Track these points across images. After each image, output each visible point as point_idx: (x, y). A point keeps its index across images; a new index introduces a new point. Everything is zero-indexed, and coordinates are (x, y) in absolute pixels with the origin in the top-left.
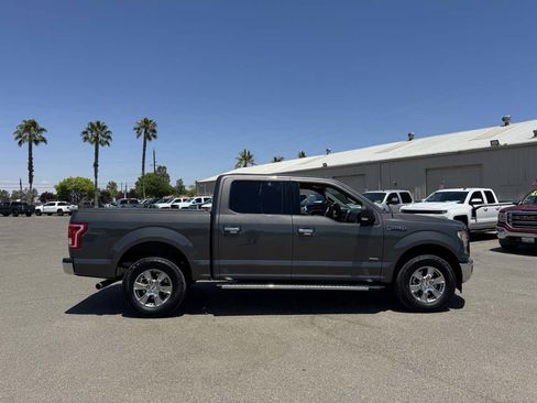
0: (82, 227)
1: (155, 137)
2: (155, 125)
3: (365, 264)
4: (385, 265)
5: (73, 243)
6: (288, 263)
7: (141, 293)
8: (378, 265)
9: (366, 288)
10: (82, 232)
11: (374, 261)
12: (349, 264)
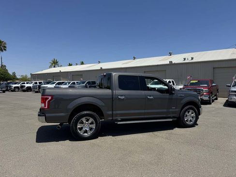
0: (50, 98)
1: (5, 50)
2: (5, 44)
3: (171, 110)
4: (177, 110)
5: (45, 106)
6: (143, 111)
7: (81, 129)
8: (175, 110)
9: (171, 120)
10: (50, 100)
11: (173, 109)
12: (165, 110)
